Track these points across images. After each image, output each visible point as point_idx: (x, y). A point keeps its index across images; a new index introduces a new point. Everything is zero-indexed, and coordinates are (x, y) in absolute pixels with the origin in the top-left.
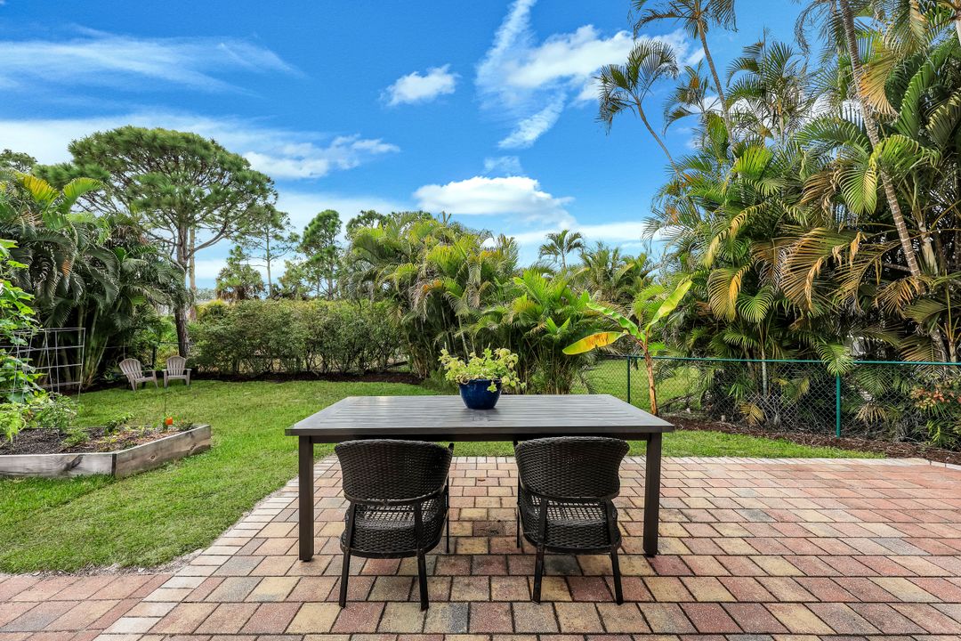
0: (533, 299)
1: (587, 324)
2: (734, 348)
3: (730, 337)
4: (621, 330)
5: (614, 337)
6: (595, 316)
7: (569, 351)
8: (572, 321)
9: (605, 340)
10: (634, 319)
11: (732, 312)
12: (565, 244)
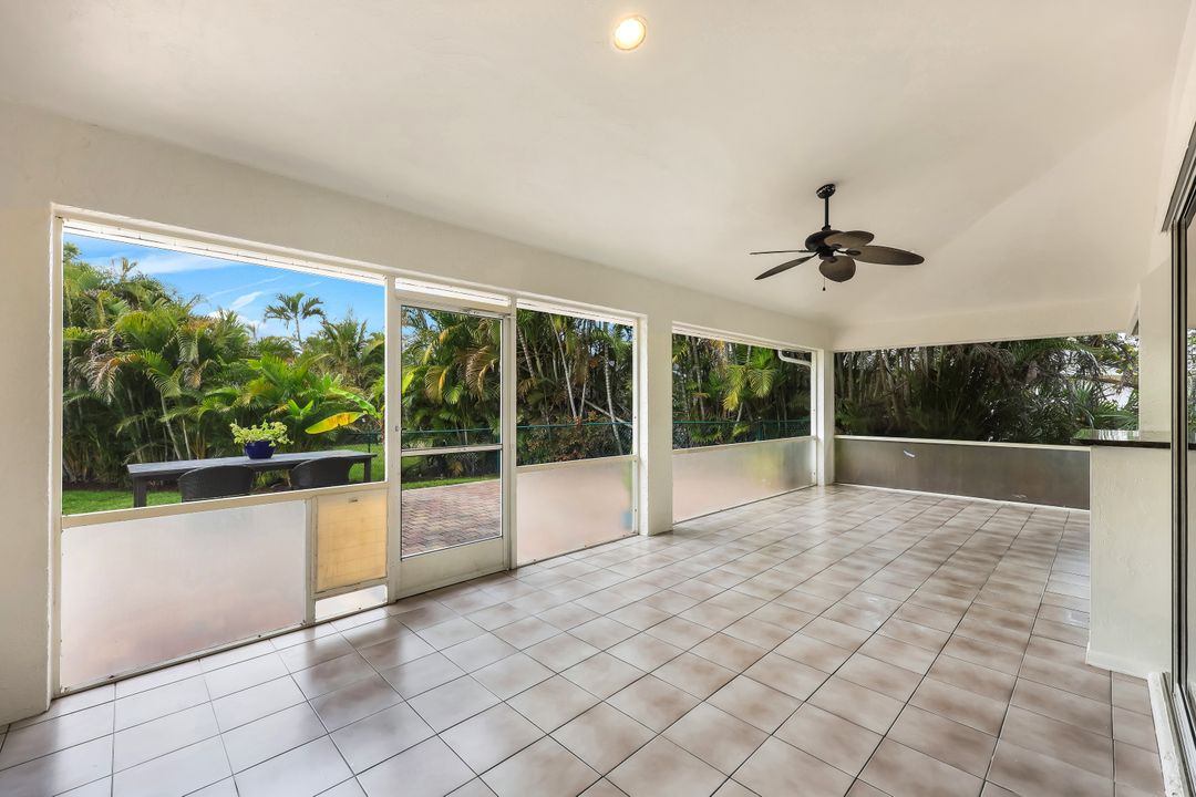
0: (271, 381)
1: (328, 405)
2: (448, 423)
3: (444, 416)
4: (361, 411)
5: (355, 417)
6: (337, 398)
7: (311, 431)
8: (315, 404)
9: (345, 420)
10: (373, 402)
11: (440, 397)
12: (300, 308)
